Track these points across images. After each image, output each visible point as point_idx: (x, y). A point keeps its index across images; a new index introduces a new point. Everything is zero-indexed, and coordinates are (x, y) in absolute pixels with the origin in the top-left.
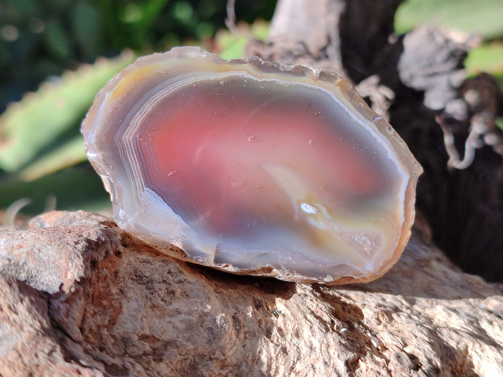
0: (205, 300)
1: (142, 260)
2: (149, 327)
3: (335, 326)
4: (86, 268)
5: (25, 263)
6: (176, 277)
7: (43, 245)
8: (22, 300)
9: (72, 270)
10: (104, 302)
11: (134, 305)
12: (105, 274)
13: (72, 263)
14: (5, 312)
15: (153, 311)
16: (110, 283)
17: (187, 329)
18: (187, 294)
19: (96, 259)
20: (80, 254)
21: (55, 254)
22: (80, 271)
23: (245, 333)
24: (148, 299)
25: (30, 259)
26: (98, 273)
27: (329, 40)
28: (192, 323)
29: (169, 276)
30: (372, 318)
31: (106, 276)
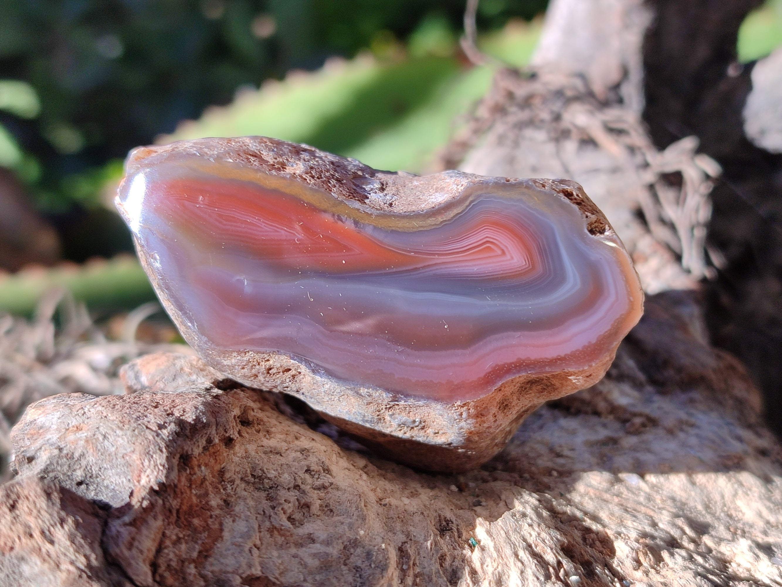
0: (357, 520)
1: (268, 450)
2: (261, 564)
3: (562, 570)
4: (170, 470)
5: (82, 455)
6: (318, 478)
7: (111, 428)
8: (62, 522)
9: (149, 472)
10: (196, 521)
11: (241, 526)
12: (203, 475)
13: (150, 461)
14: (35, 540)
15: (272, 536)
16: (210, 489)
17: (321, 568)
18: (331, 507)
19: (190, 453)
20: (163, 445)
21: (126, 443)
22: (160, 473)
23: (416, 576)
24: (266, 517)
25: (90, 449)
26: (190, 474)
27: (625, 73)
28: (330, 559)
29: (307, 476)
30: (628, 557)
31: (204, 478)
